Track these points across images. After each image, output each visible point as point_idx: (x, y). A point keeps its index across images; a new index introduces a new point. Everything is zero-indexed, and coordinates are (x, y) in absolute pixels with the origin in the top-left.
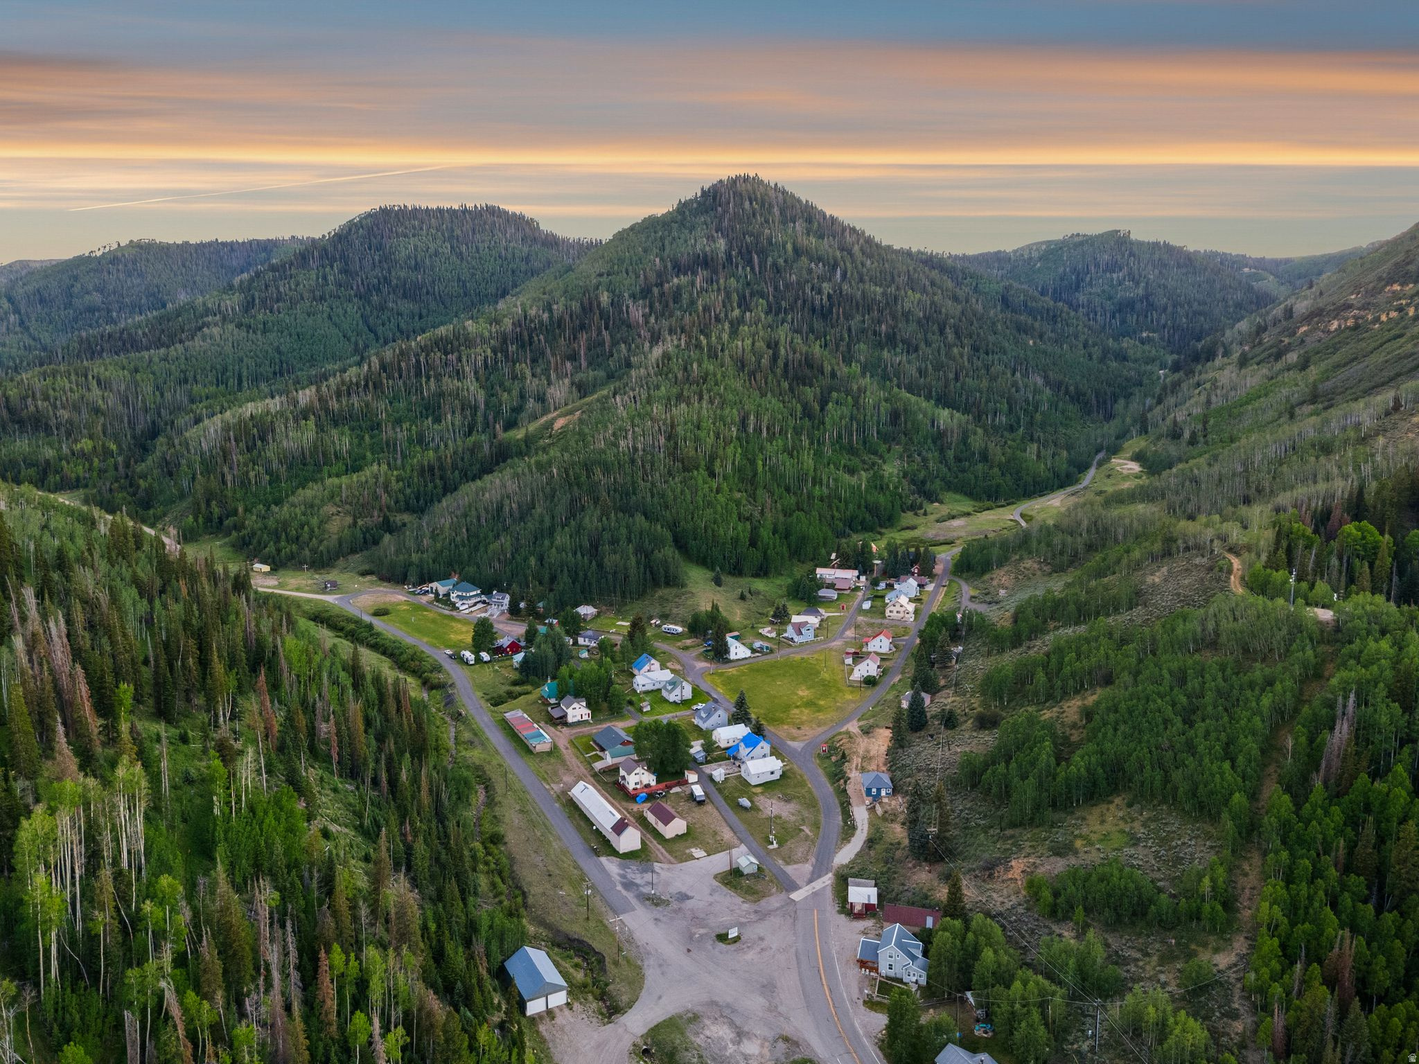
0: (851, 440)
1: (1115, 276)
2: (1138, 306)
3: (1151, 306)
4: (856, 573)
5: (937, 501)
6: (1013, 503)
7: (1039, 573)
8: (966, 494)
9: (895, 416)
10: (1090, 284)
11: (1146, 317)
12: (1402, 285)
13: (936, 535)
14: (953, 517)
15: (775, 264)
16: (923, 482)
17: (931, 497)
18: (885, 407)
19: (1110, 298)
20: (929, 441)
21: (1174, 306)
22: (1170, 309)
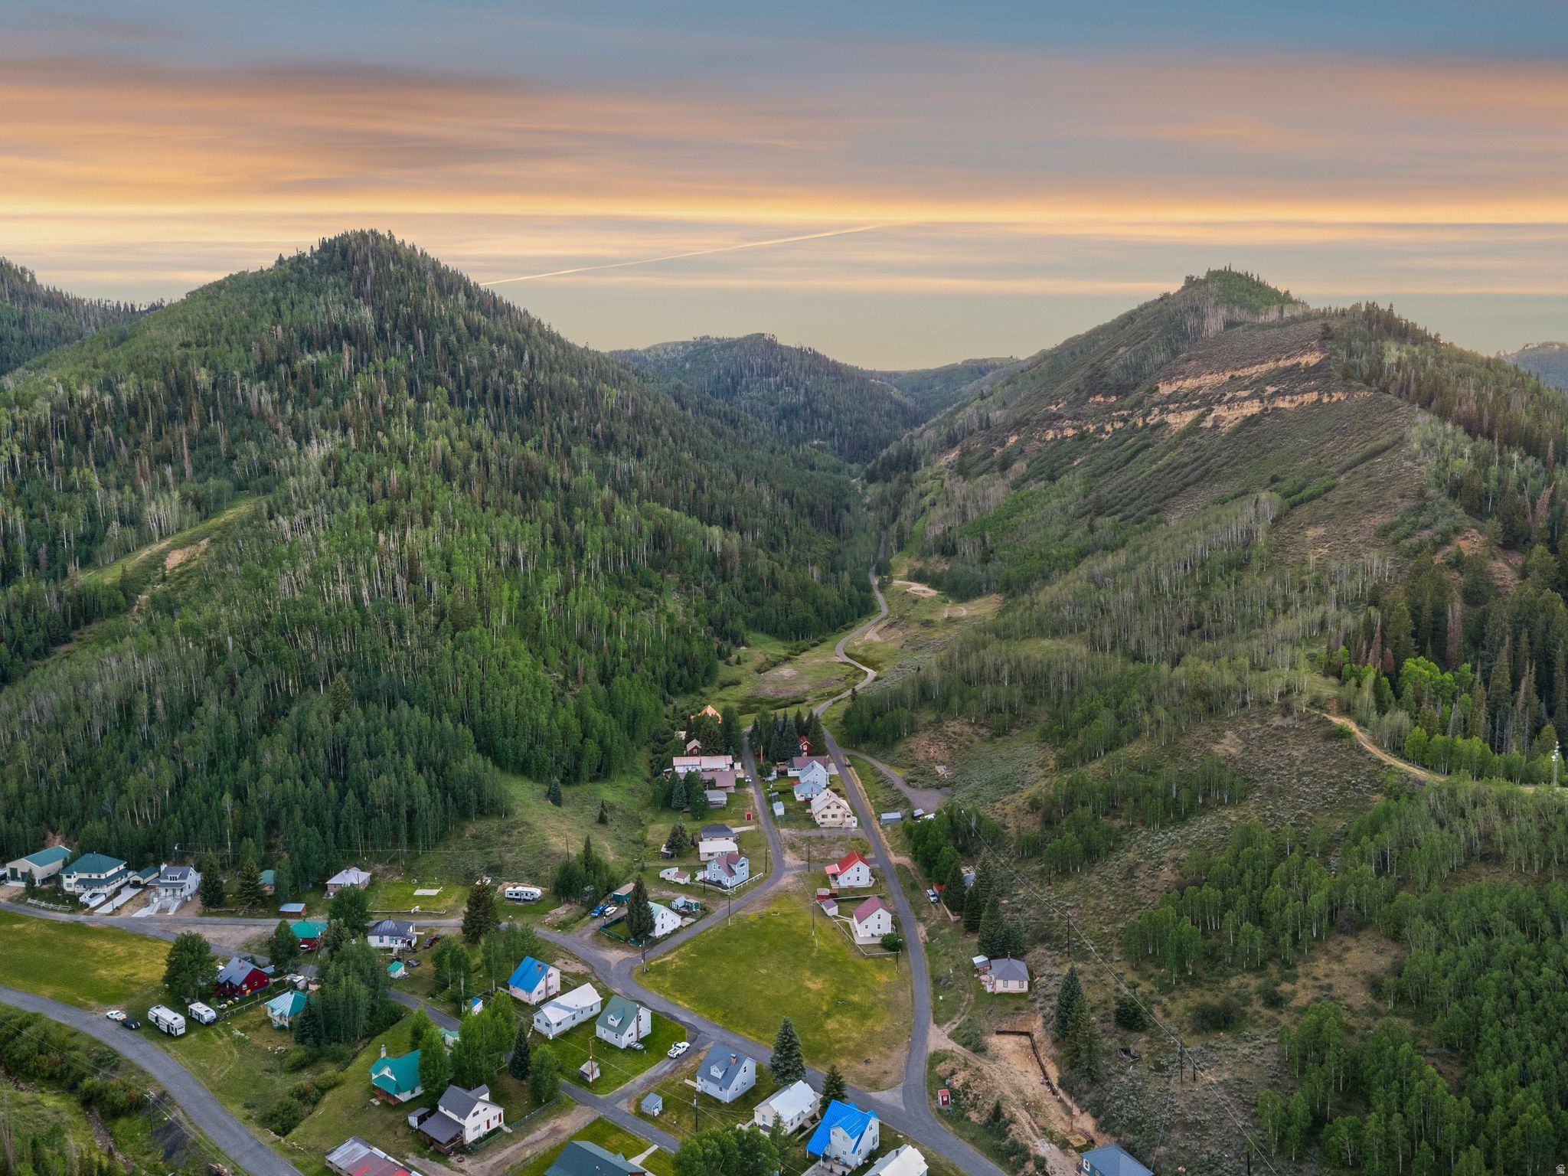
0: (616, 569)
1: (772, 380)
2: (802, 412)
3: (815, 412)
4: (729, 759)
5: (744, 643)
6: (822, 641)
7: (976, 739)
8: (768, 632)
9: (659, 539)
10: (747, 387)
11: (812, 423)
12: (1104, 396)
13: (778, 692)
14: (775, 665)
15: (445, 343)
16: (723, 622)
17: (737, 640)
18: (647, 527)
19: (772, 404)
20: (706, 567)
21: (838, 414)
22: (834, 416)
